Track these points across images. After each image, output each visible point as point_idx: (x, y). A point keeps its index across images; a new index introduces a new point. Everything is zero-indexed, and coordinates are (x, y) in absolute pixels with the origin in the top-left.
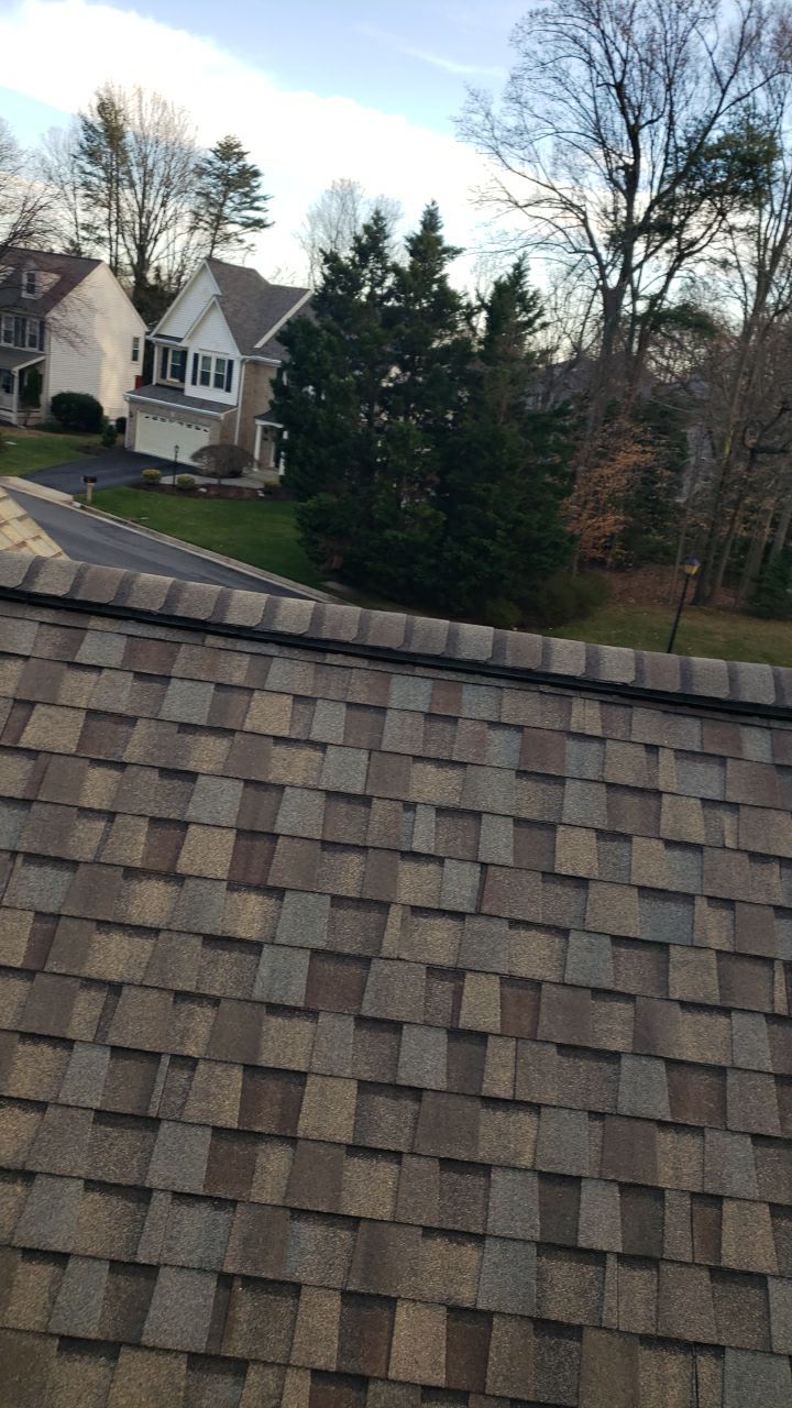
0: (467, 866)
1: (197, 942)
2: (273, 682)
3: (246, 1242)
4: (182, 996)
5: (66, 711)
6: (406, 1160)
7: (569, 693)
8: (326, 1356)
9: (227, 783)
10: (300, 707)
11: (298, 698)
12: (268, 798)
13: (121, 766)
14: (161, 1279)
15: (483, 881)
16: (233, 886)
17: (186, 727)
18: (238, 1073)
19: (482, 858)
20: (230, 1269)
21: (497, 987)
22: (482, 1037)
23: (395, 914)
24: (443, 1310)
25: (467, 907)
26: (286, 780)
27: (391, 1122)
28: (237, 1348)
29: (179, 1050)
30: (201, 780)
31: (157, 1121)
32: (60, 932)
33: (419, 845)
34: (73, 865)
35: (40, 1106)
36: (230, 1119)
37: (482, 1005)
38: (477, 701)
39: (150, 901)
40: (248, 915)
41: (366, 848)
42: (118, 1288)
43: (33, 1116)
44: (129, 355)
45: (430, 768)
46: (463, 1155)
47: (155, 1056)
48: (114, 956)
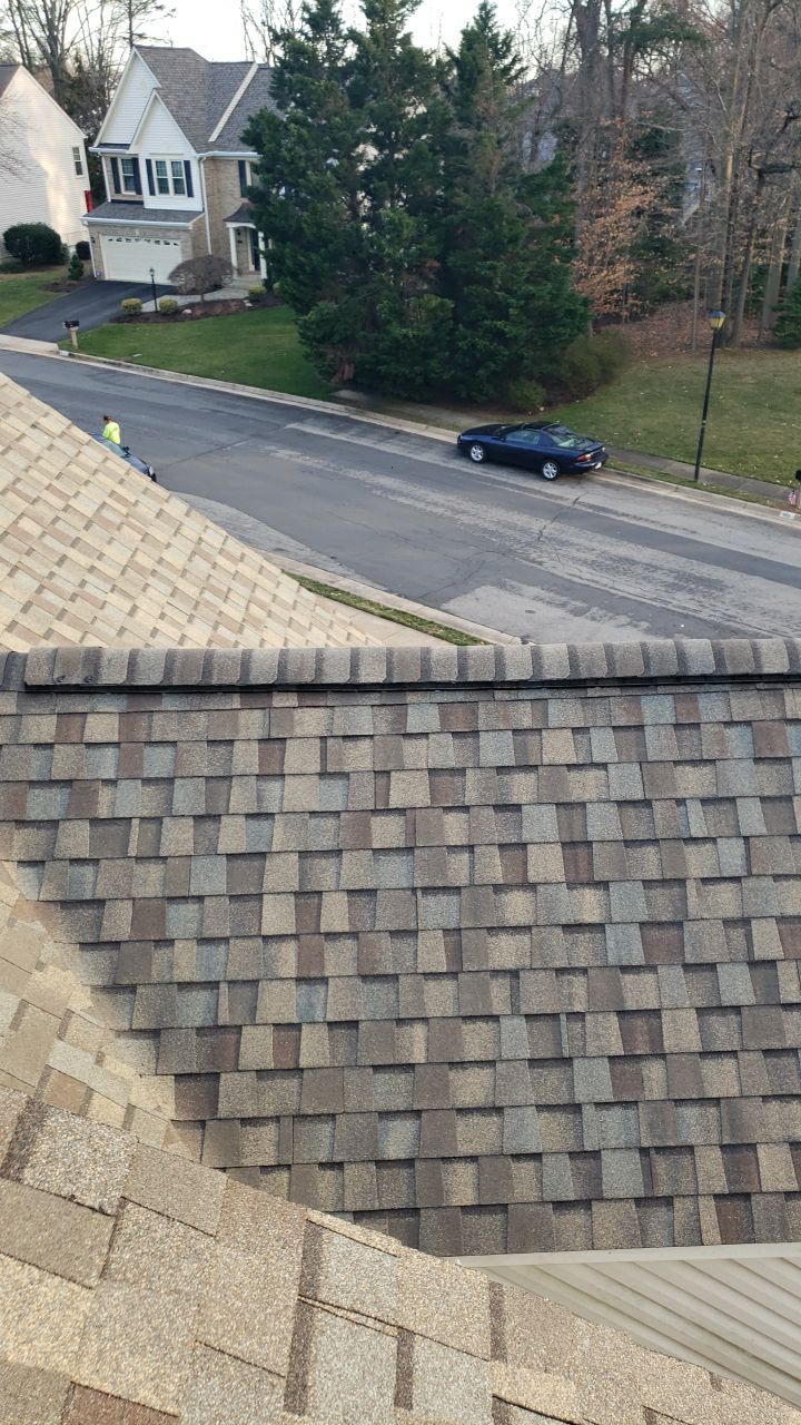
0: (733, 841)
1: (558, 931)
2: (553, 721)
3: (651, 1125)
4: (560, 971)
5: (414, 773)
6: (740, 1055)
7: (779, 686)
8: (721, 1186)
9: (544, 808)
10: (578, 736)
11: (575, 730)
12: (576, 814)
13: (465, 809)
14: (604, 1158)
15: (748, 850)
16: (571, 885)
17: (501, 770)
18: (614, 1018)
19: (743, 834)
20: (645, 1144)
21: (775, 927)
22: (772, 963)
23: (691, 887)
24: (787, 1146)
25: (741, 872)
26: (585, 799)
27: (724, 1032)
28: (663, 1190)
29: (570, 1009)
30: (524, 808)
31: (570, 1060)
32: (464, 941)
33: (696, 832)
34: (457, 890)
35: (492, 1063)
36: (617, 1049)
37: (767, 942)
38: (711, 706)
39: (517, 907)
40: (588, 906)
41: (657, 840)
42: (578, 1169)
43: (488, 1071)
44: (73, 168)
45: (688, 769)
46: (776, 1045)
47: (555, 1016)
48: (506, 952)
